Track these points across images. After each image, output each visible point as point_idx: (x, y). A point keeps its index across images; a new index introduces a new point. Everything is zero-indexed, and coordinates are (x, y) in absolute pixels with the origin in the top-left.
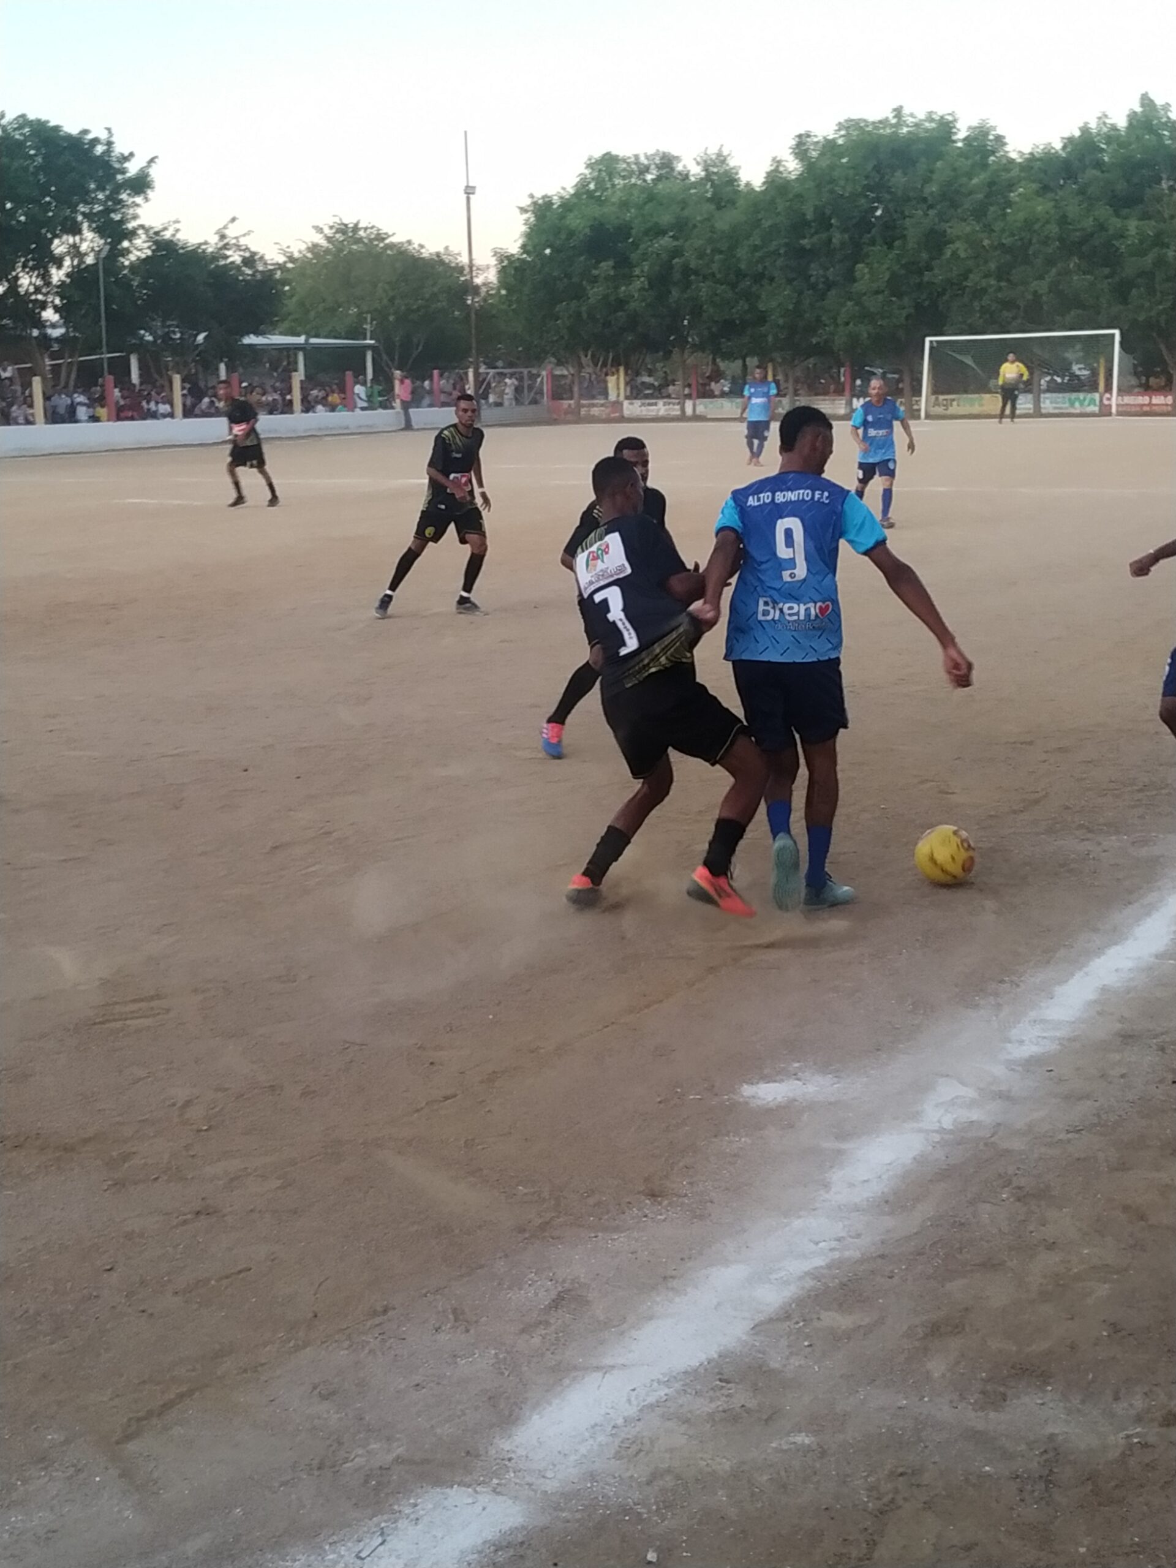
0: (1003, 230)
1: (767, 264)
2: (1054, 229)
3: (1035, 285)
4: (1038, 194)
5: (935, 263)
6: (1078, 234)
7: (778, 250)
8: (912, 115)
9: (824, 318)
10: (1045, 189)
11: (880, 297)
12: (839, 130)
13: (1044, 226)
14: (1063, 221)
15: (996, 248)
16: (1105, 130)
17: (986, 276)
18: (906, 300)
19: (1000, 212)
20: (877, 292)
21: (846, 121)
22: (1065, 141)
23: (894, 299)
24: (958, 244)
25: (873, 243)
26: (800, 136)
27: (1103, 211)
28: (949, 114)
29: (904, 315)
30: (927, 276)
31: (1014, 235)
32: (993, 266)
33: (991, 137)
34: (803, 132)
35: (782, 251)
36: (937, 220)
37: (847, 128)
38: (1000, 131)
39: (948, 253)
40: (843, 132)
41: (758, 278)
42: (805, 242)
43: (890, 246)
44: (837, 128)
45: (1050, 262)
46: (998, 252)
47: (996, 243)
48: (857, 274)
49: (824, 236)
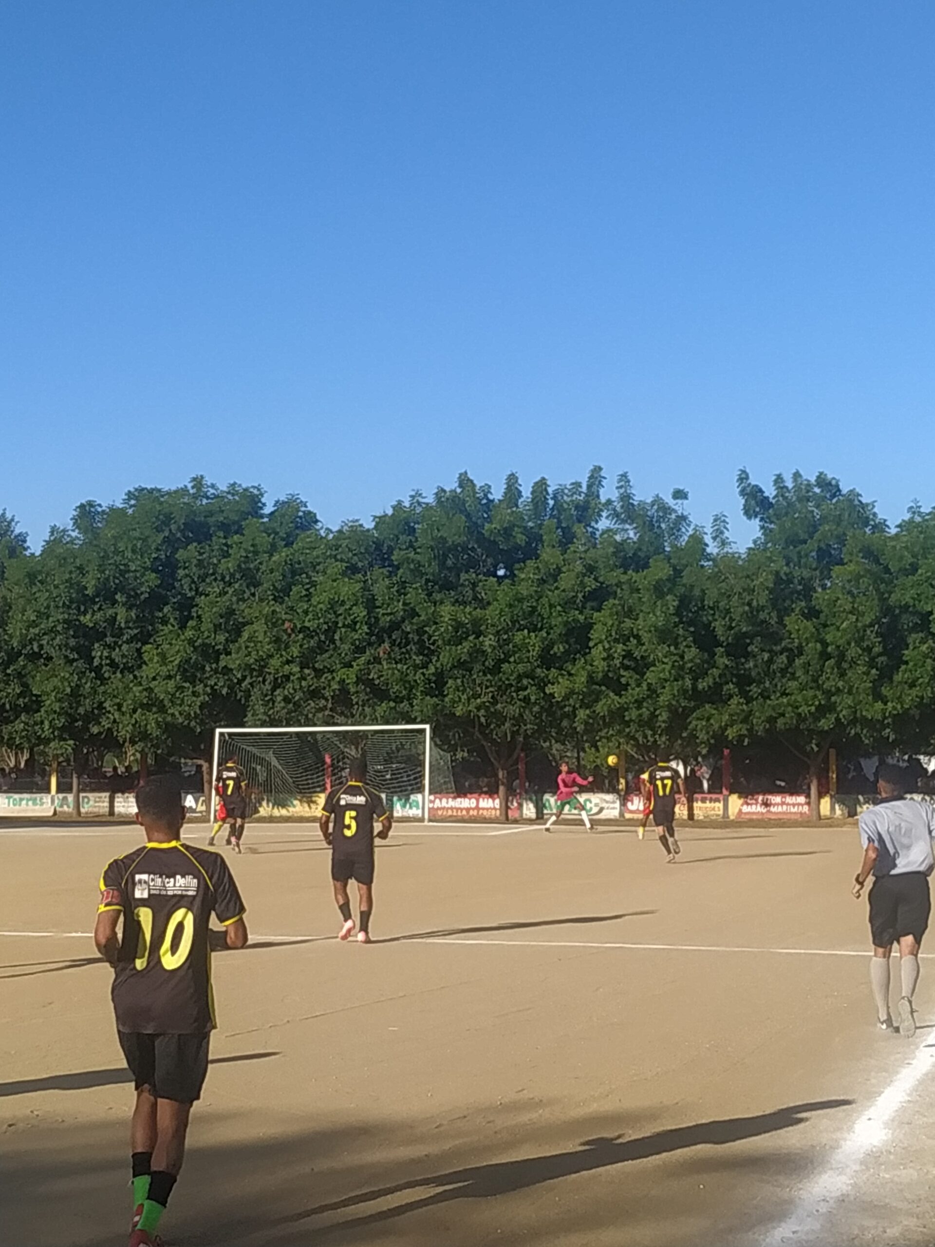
0: (306, 612)
1: (44, 642)
2: (360, 612)
3: (341, 674)
4: (344, 574)
5: (233, 647)
6: (388, 619)
7: (55, 626)
8: (213, 486)
9: (106, 705)
10: (353, 569)
11: (171, 684)
12: (129, 499)
13: (350, 609)
14: (371, 604)
15: (300, 632)
16: (419, 510)
17: (288, 662)
18: (200, 688)
19: (304, 593)
20: (169, 677)
21: (136, 490)
22: (377, 520)
23: (187, 685)
24: (255, 626)
25: (164, 622)
26: (82, 506)
27: (415, 595)
28: (254, 487)
29: (199, 704)
30: (224, 661)
31: (319, 619)
32: (295, 651)
33: (301, 514)
34: (84, 502)
35: (59, 628)
36: (234, 599)
37: (136, 498)
38: (310, 508)
39: (245, 635)
40: (133, 502)
41: (34, 657)
42: (86, 619)
43: (183, 627)
44: (126, 497)
45: (359, 650)
46: (301, 636)
47: (299, 626)
48: (146, 657)
49: (110, 612)
